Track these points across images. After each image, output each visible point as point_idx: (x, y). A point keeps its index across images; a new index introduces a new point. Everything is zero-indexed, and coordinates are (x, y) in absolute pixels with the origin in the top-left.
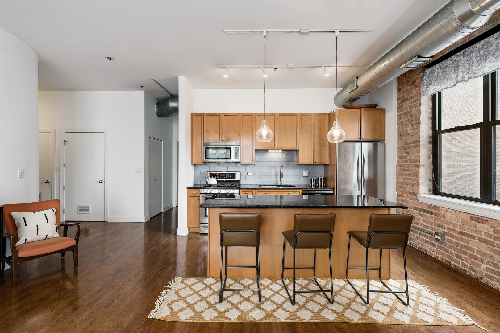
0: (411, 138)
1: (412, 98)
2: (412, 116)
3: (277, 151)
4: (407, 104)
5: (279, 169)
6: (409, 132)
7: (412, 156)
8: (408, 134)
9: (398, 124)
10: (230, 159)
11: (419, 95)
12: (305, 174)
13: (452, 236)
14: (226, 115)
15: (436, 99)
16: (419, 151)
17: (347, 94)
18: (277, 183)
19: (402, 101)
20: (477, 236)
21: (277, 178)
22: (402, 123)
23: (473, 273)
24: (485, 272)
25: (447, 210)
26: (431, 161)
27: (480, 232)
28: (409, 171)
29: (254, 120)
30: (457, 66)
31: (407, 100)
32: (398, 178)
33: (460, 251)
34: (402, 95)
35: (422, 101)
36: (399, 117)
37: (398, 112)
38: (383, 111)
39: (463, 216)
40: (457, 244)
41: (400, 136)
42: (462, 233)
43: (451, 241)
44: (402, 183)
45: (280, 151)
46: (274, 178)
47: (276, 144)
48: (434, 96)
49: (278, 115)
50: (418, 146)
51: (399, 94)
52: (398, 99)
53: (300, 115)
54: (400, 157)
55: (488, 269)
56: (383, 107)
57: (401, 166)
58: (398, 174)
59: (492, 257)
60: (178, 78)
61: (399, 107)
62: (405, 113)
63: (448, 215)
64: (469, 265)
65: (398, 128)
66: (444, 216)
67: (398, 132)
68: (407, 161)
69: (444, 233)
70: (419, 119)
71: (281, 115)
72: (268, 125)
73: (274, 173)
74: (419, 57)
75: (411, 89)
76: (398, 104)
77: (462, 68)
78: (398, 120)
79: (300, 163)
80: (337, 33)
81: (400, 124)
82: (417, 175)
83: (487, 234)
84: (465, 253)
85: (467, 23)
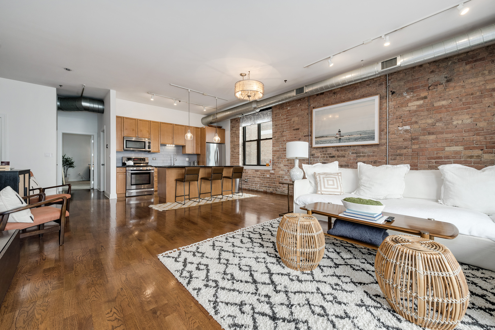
0: (236, 143)
1: (236, 127)
2: (236, 134)
3: (172, 145)
4: (234, 129)
5: (172, 156)
6: (235, 141)
7: (237, 151)
8: (235, 142)
9: (231, 137)
10: (145, 148)
11: (239, 126)
12: (187, 159)
13: (250, 179)
14: (140, 120)
15: (244, 129)
16: (239, 149)
17: (210, 119)
18: (171, 165)
19: (232, 127)
20: (257, 176)
21: (171, 162)
22: (232, 136)
23: (256, 189)
24: (259, 187)
25: (249, 170)
26: (243, 152)
27: (257, 175)
28: (235, 157)
29: (159, 126)
30: (251, 119)
31: (234, 127)
32: (231, 160)
33: (252, 183)
34: (232, 124)
35: (240, 129)
36: (231, 134)
37: (231, 131)
38: (224, 130)
39: (253, 171)
40: (251, 181)
41: (232, 142)
42: (253, 177)
43: (249, 181)
44: (232, 162)
45: (174, 146)
46: (169, 162)
47: (173, 141)
48: (243, 128)
49: (174, 125)
50: (239, 147)
51: (231, 124)
52: (231, 126)
53: (186, 127)
54: (231, 151)
55: (260, 186)
56: (224, 128)
57: (232, 155)
58: (231, 159)
59: (260, 182)
60: (110, 90)
61: (231, 130)
62: (234, 133)
63: (249, 171)
64: (254, 187)
65: (231, 138)
66: (248, 172)
67: (231, 140)
68: (234, 153)
69: (248, 178)
70: (239, 135)
71: (176, 125)
72: (191, 133)
73: (170, 158)
74: (242, 115)
75: (236, 123)
76: (231, 128)
77: (252, 120)
78: (231, 135)
79: (186, 153)
80: (217, 98)
81: (232, 137)
82: (239, 158)
83: (259, 175)
84: (254, 183)
85: (255, 110)
